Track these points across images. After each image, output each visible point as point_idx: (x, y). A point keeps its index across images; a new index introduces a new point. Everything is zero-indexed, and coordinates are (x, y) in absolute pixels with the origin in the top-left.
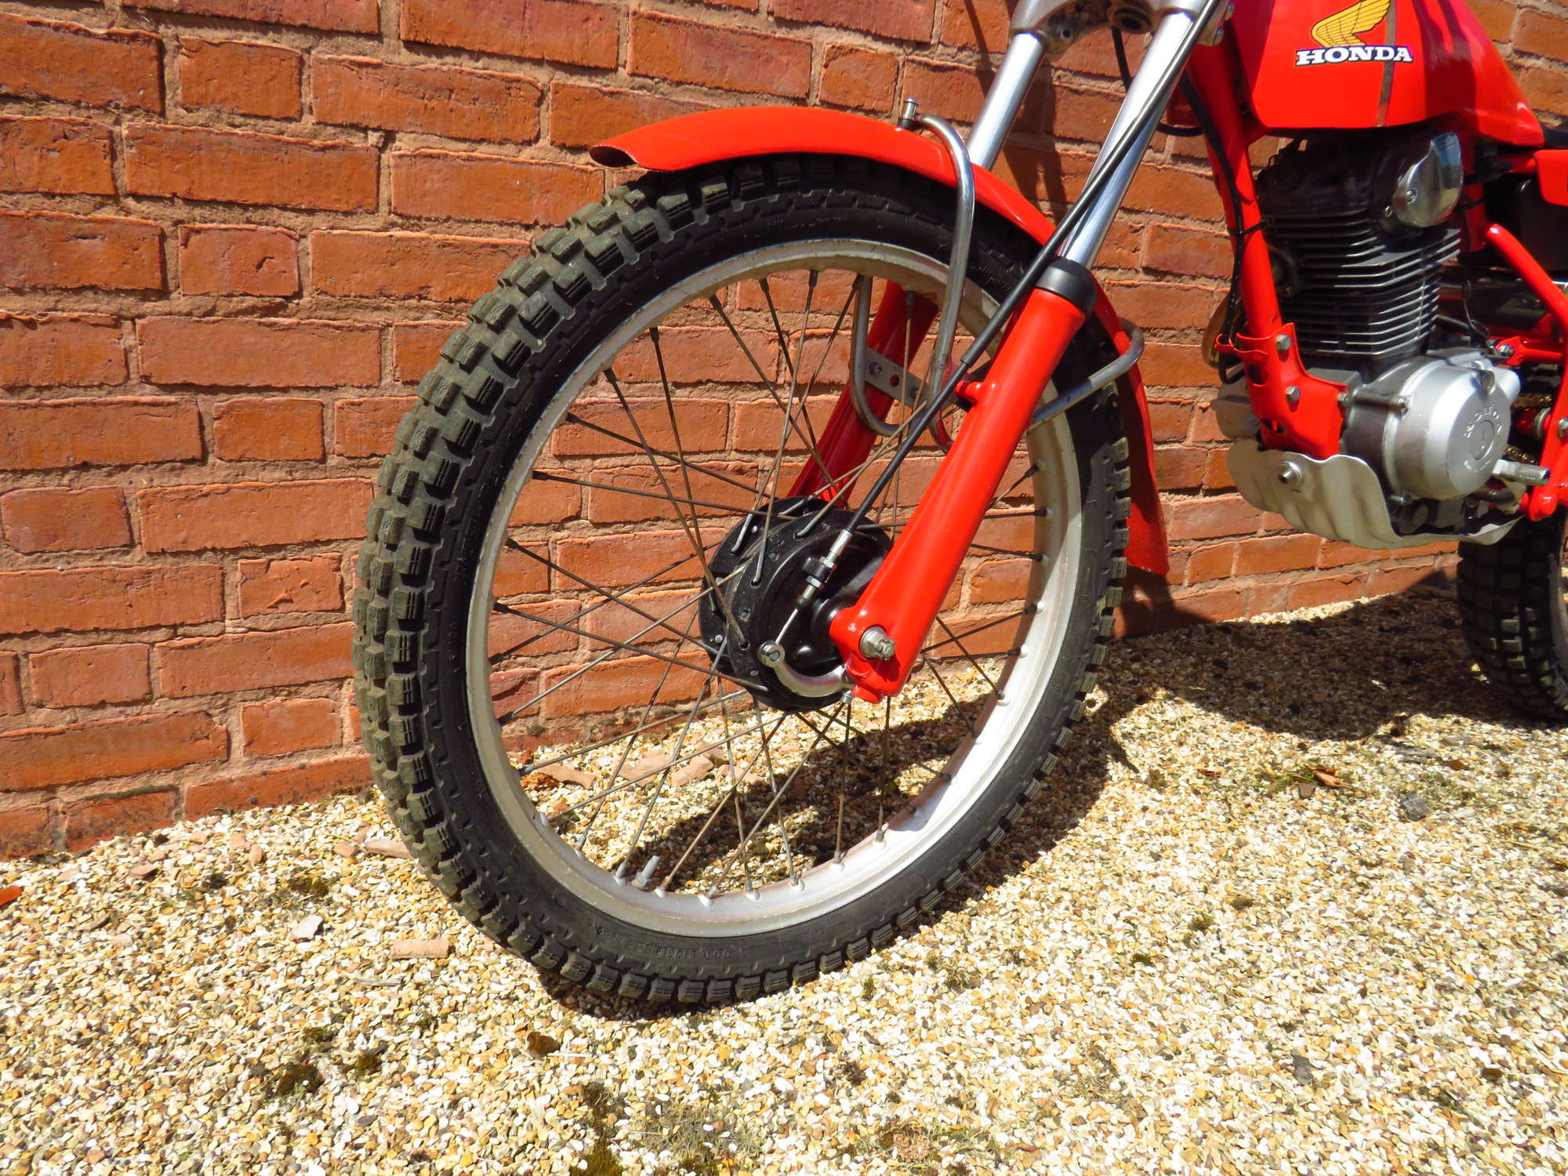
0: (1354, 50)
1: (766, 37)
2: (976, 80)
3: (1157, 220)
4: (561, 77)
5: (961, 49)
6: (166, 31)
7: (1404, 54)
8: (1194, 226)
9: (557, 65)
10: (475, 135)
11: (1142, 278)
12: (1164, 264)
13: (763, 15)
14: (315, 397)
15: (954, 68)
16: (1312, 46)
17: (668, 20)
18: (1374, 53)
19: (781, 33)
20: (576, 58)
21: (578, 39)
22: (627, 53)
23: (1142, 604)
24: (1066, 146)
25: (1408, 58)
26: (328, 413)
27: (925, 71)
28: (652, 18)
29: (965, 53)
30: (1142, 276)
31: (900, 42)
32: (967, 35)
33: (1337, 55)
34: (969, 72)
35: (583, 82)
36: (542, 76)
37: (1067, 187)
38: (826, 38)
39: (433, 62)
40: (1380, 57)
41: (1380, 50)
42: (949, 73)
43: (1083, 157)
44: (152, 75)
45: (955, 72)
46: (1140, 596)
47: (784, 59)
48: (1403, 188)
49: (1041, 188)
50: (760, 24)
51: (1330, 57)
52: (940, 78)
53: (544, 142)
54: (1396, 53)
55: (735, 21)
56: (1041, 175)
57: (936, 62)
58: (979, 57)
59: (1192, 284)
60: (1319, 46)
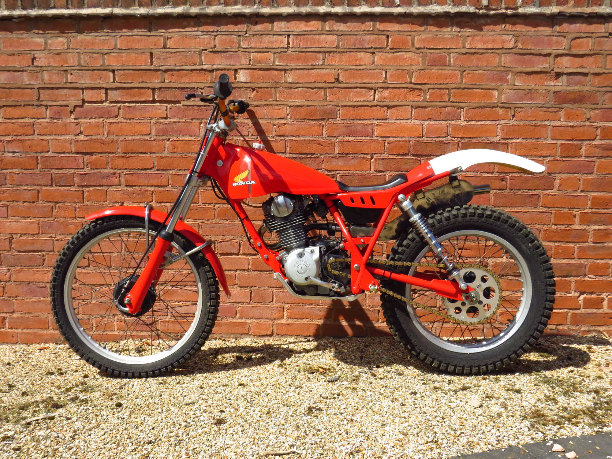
4: (157, 188)
6: (84, 189)
9: (156, 186)
10: (139, 201)
14: (109, 255)
20: (160, 185)
21: (159, 181)
22: (170, 182)
26: (112, 258)
35: (162, 189)
36: (152, 189)
39: (131, 189)
44: (82, 197)
53: (154, 202)
54: (251, 182)
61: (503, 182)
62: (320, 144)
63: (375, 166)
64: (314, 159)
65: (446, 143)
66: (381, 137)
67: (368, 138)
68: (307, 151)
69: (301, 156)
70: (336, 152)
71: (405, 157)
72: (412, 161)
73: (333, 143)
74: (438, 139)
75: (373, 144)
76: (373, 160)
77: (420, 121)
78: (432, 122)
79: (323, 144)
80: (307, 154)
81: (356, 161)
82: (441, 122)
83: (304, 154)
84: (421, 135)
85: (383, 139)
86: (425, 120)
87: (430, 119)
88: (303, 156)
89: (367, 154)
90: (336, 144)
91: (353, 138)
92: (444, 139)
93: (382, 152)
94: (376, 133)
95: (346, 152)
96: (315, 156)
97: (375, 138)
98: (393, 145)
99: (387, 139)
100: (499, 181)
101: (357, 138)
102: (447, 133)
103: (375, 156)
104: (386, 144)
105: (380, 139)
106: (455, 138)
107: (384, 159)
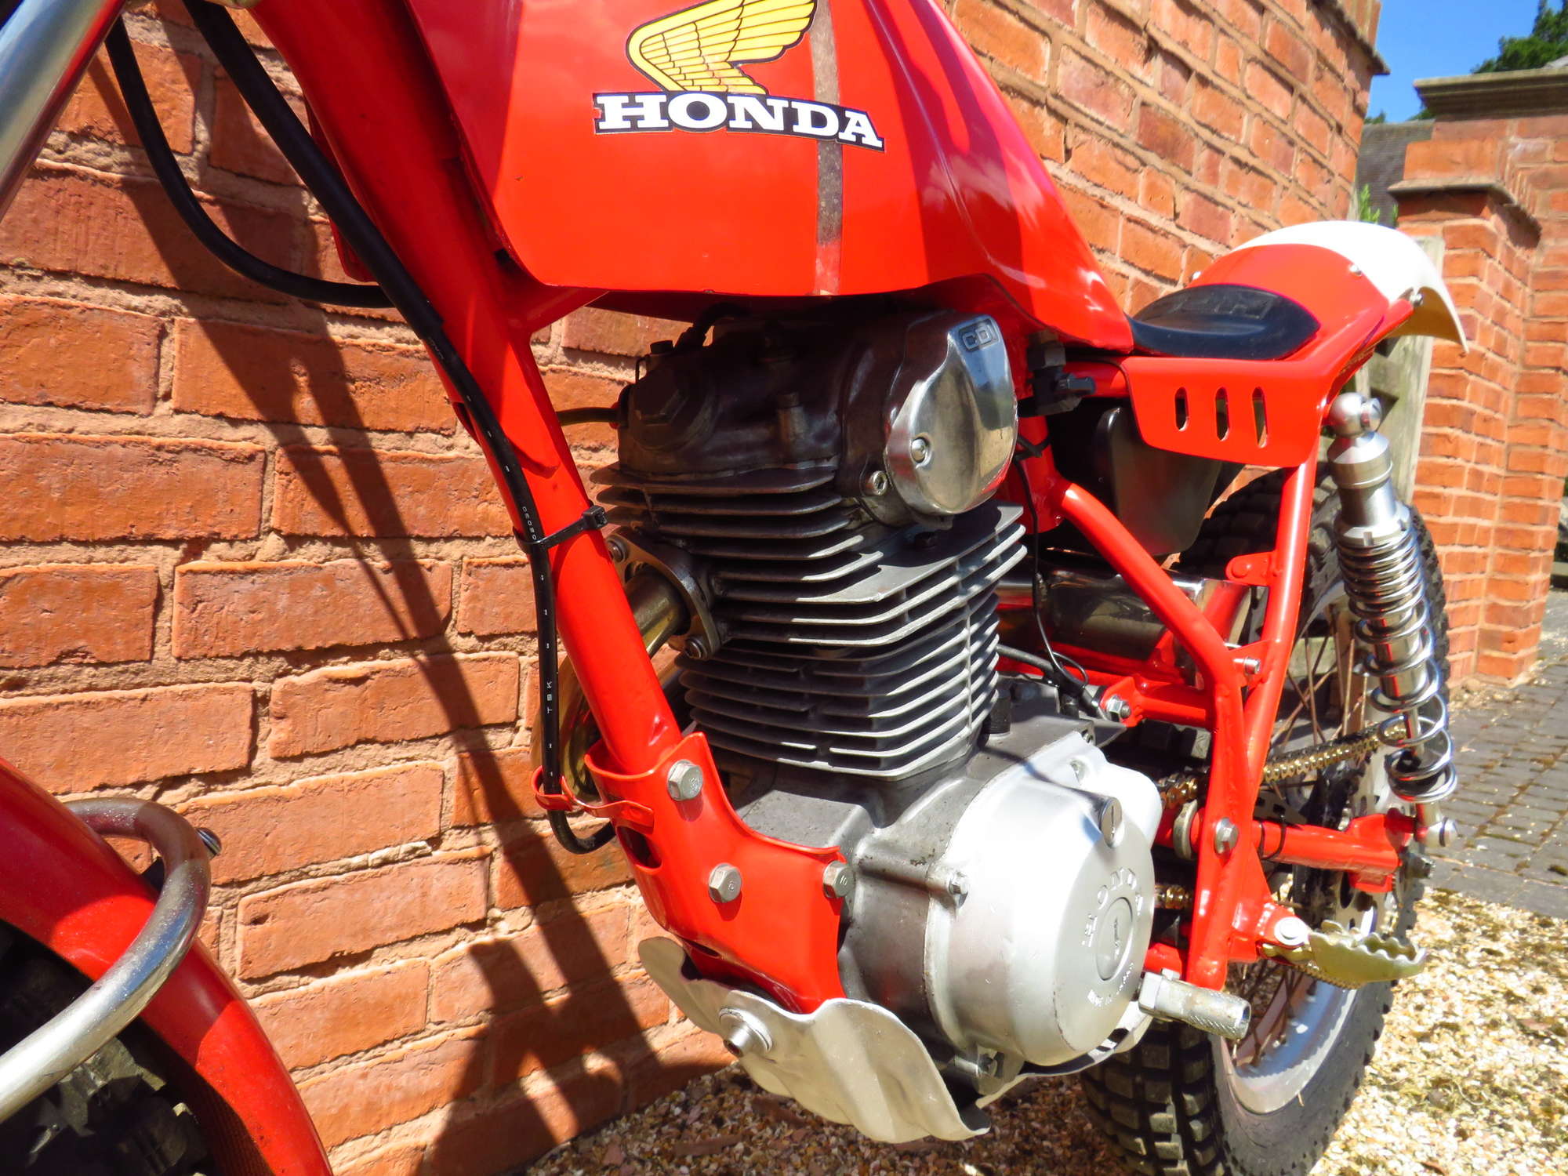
0: (740, 104)
2: (125, 200)
7: (860, 126)
15: (64, 173)
16: (638, 84)
18: (791, 117)
23: (601, 1077)
24: (350, 329)
25: (871, 139)
29: (92, 146)
33: (698, 111)
34: (106, 183)
37: (361, 402)
40: (804, 126)
41: (804, 111)
42: (53, 182)
43: (390, 348)
45: (69, 180)
46: (595, 1063)
48: (903, 434)
49: (305, 404)
51: (679, 111)
54: (843, 123)
56: (302, 380)
58: (126, 156)
60: (655, 88)
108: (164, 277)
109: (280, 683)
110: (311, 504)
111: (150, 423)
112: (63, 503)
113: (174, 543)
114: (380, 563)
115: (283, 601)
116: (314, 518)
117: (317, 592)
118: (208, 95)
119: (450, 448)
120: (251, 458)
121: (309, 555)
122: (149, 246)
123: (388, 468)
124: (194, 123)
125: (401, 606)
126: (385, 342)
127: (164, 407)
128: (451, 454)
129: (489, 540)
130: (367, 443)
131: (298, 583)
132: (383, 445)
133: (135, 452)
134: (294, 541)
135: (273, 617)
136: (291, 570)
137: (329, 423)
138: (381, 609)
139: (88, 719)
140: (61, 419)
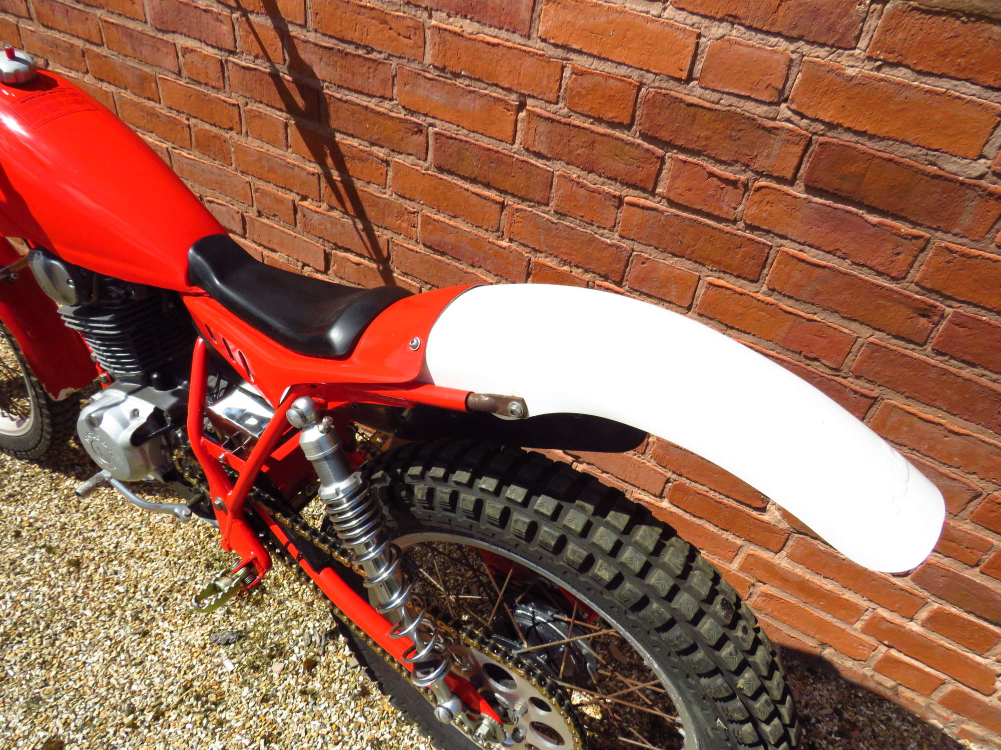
1: (154, 37)
2: (270, 80)
3: (427, 211)
4: (87, 45)
5: (257, 57)
8: (465, 227)
9: (84, 39)
11: (420, 248)
12: (438, 246)
13: (149, 24)
15: (255, 69)
17: (113, 23)
19: (160, 36)
20: (89, 38)
21: (86, 28)
22: (104, 37)
24: (342, 136)
27: (238, 69)
28: (106, 21)
30: (421, 246)
31: (220, 49)
32: (257, 49)
34: (265, 73)
35: (95, 49)
36: (81, 44)
37: (348, 165)
38: (181, 41)
39: (49, 32)
43: (356, 147)
45: (257, 72)
47: (165, 50)
49: (329, 161)
50: (149, 30)
52: (249, 75)
55: (139, 27)
56: (328, 152)
57: (244, 64)
59: (470, 270)
61: (923, 321)
62: (386, 22)
63: (526, 133)
64: (374, 65)
65: (765, 128)
66: (556, 46)
67: (517, 38)
68: (355, 36)
69: (342, 46)
70: (428, 59)
71: (617, 133)
72: (637, 153)
73: (420, 28)
74: (742, 103)
75: (528, 61)
76: (522, 115)
77: (696, 19)
78: (737, 33)
79: (393, 25)
80: (358, 46)
81: (479, 103)
82: (773, 40)
83: (350, 43)
84: (684, 75)
85: (559, 52)
86: (712, 18)
87: (733, 19)
88: (350, 49)
89: (509, 90)
90: (428, 33)
91: (476, 26)
92: (763, 109)
93: (552, 96)
94: (541, 28)
95: (452, 66)
96: (374, 55)
97: (535, 45)
98: (587, 81)
99: (573, 56)
100: (909, 312)
101: (487, 30)
102: (781, 92)
103: (530, 102)
104: (567, 73)
105: (551, 51)
106: (803, 116)
107: (553, 121)
108: (283, 107)
109: (334, 251)
110: (334, 197)
111: (287, 154)
112: (268, 172)
113: (298, 194)
114: (360, 226)
115: (329, 226)
116: (335, 202)
117: (339, 227)
118: (286, 43)
119: (385, 193)
120: (313, 174)
121: (336, 214)
122: (278, 96)
123: (360, 193)
124: (283, 53)
125: (369, 245)
126: (355, 144)
127: (290, 150)
128: (385, 196)
129: (402, 236)
130: (353, 182)
131: (334, 222)
132: (359, 184)
133: (283, 163)
134: (332, 208)
135: (326, 229)
136: (330, 217)
137: (338, 169)
138: (361, 242)
139: (283, 235)
140: (266, 147)
